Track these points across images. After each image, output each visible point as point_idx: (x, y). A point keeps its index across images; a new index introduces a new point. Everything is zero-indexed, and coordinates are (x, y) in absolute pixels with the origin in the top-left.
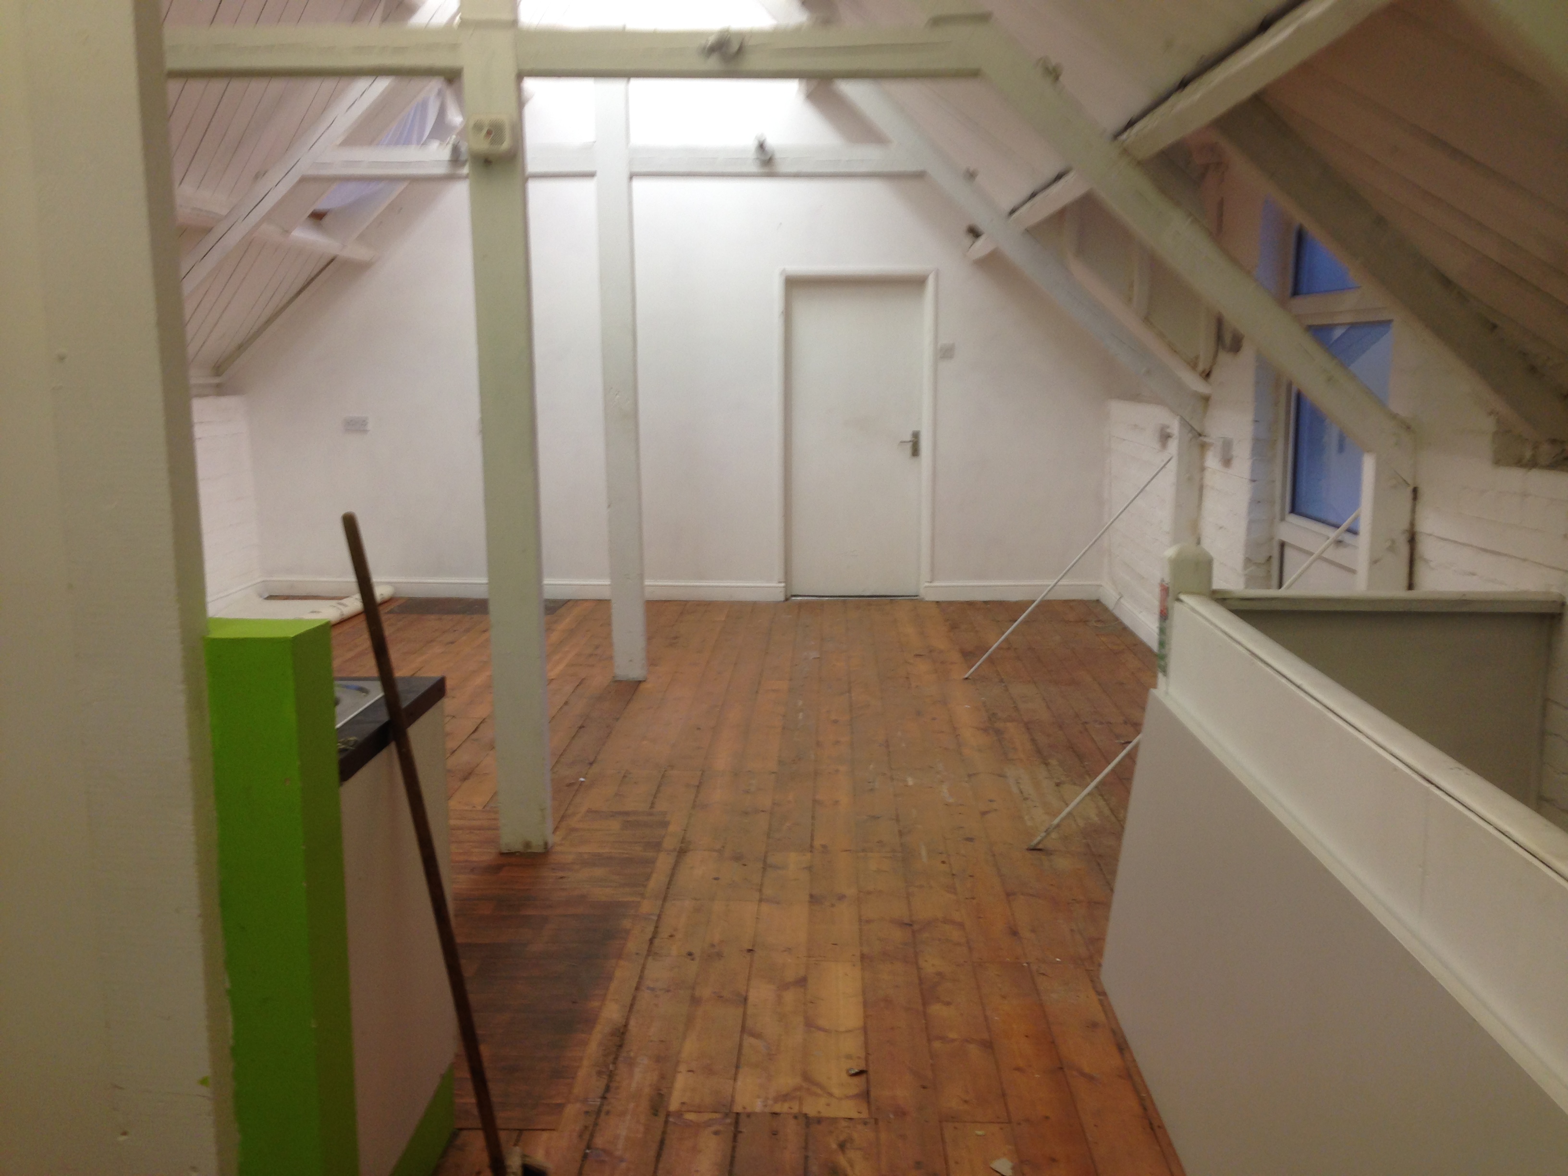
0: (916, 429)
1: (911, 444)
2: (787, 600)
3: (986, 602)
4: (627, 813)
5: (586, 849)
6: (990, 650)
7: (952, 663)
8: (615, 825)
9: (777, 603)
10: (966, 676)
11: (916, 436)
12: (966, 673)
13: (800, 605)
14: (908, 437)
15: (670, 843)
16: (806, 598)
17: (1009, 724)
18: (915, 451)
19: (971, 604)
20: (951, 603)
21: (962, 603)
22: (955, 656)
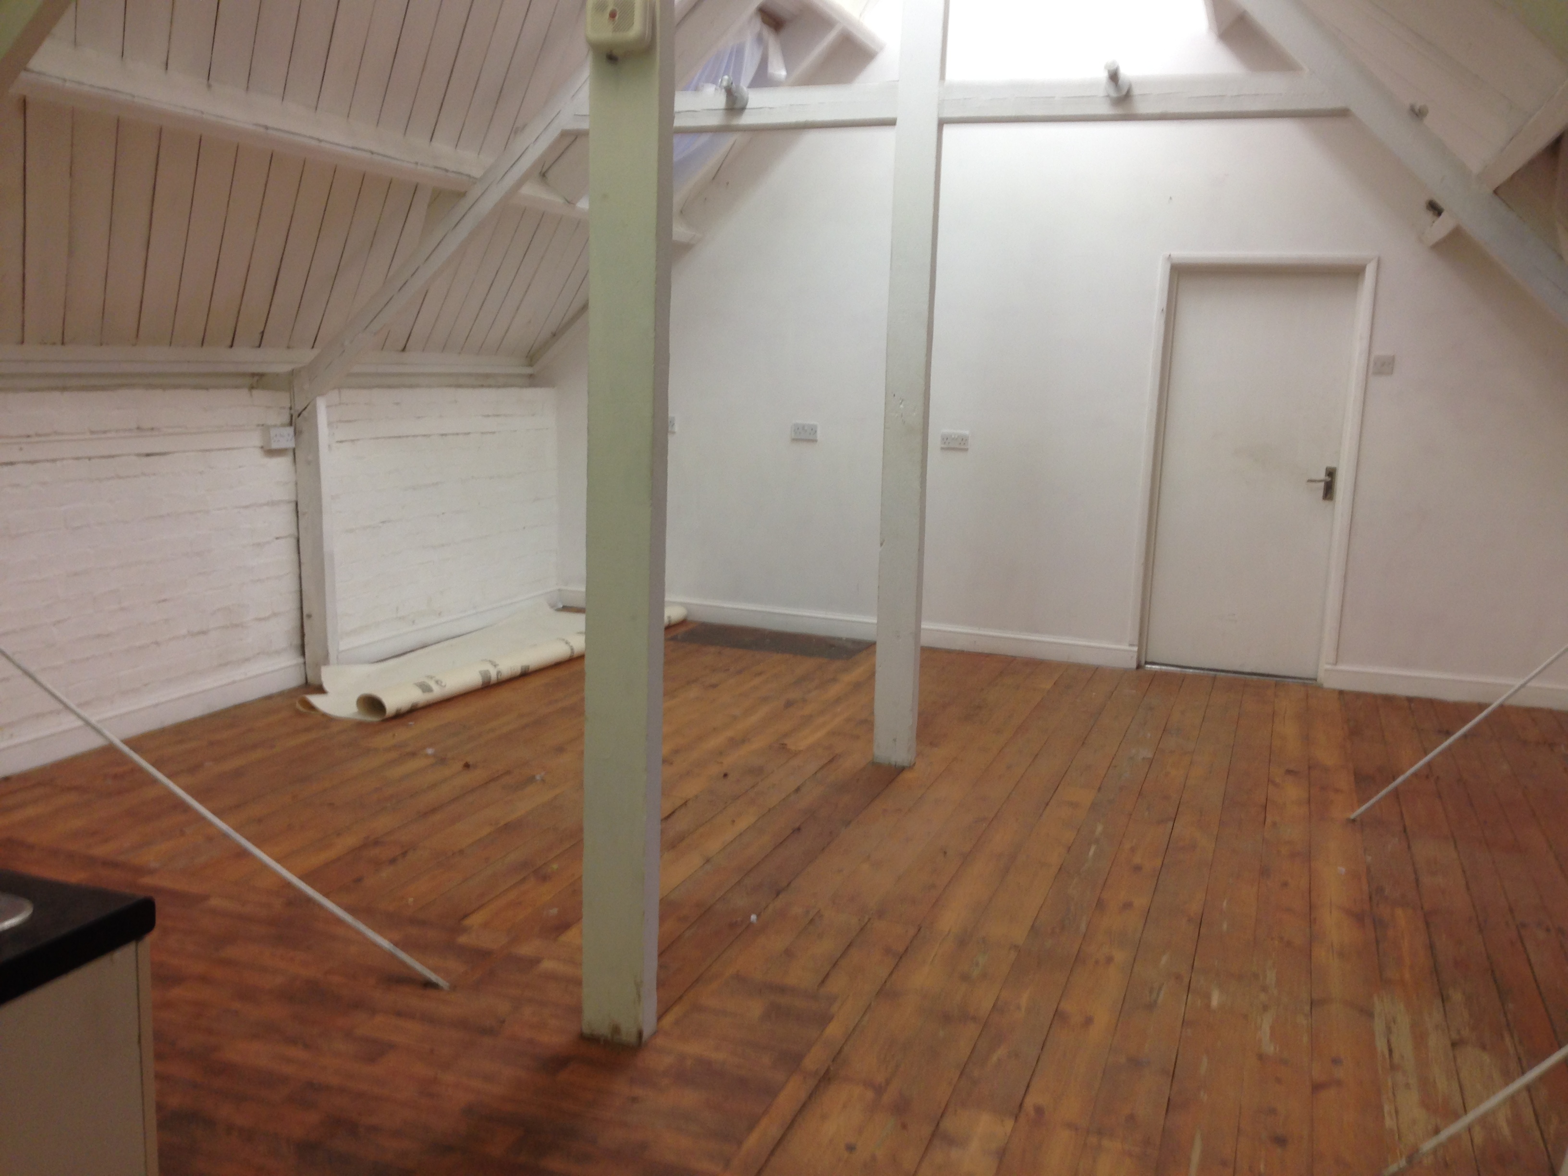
0: (1333, 465)
1: (1322, 485)
2: (1139, 667)
3: (1410, 700)
4: (782, 990)
5: (694, 1048)
6: (1400, 779)
7: (1337, 791)
8: (755, 1008)
9: (1125, 671)
10: (1353, 816)
11: (1331, 473)
12: (1353, 810)
13: (1155, 675)
14: (1322, 475)
15: (815, 1060)
16: (1164, 668)
17: (1399, 912)
18: (1329, 491)
19: (1389, 700)
20: (1358, 695)
21: (1374, 697)
22: (1344, 781)
